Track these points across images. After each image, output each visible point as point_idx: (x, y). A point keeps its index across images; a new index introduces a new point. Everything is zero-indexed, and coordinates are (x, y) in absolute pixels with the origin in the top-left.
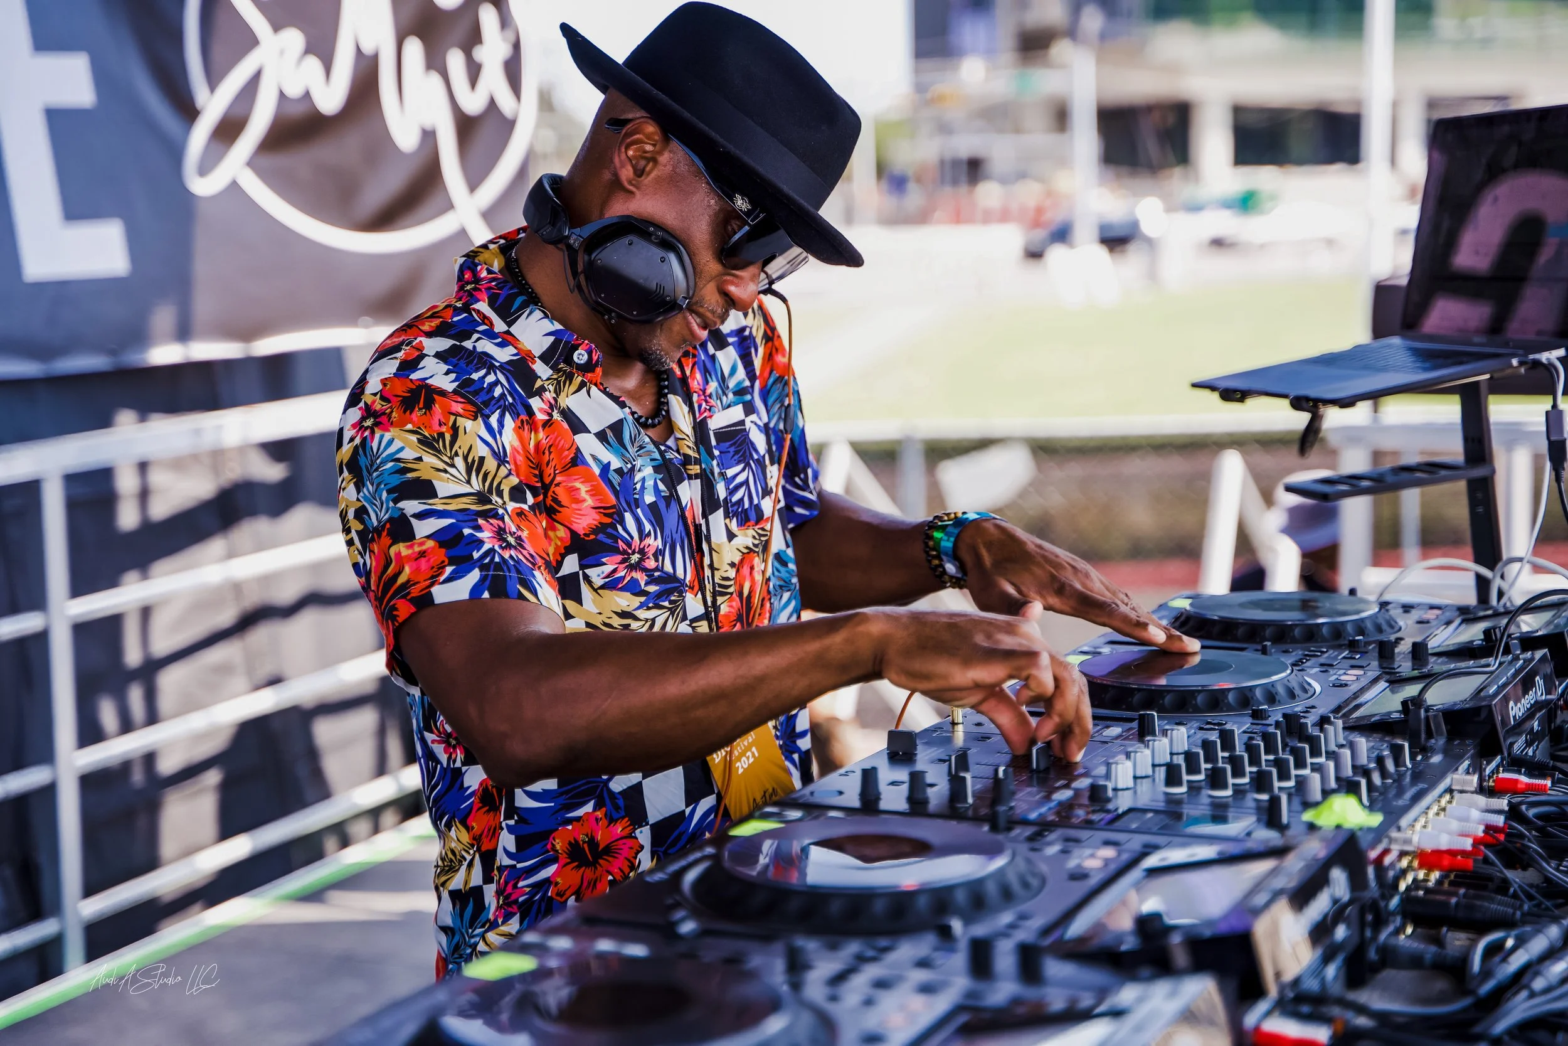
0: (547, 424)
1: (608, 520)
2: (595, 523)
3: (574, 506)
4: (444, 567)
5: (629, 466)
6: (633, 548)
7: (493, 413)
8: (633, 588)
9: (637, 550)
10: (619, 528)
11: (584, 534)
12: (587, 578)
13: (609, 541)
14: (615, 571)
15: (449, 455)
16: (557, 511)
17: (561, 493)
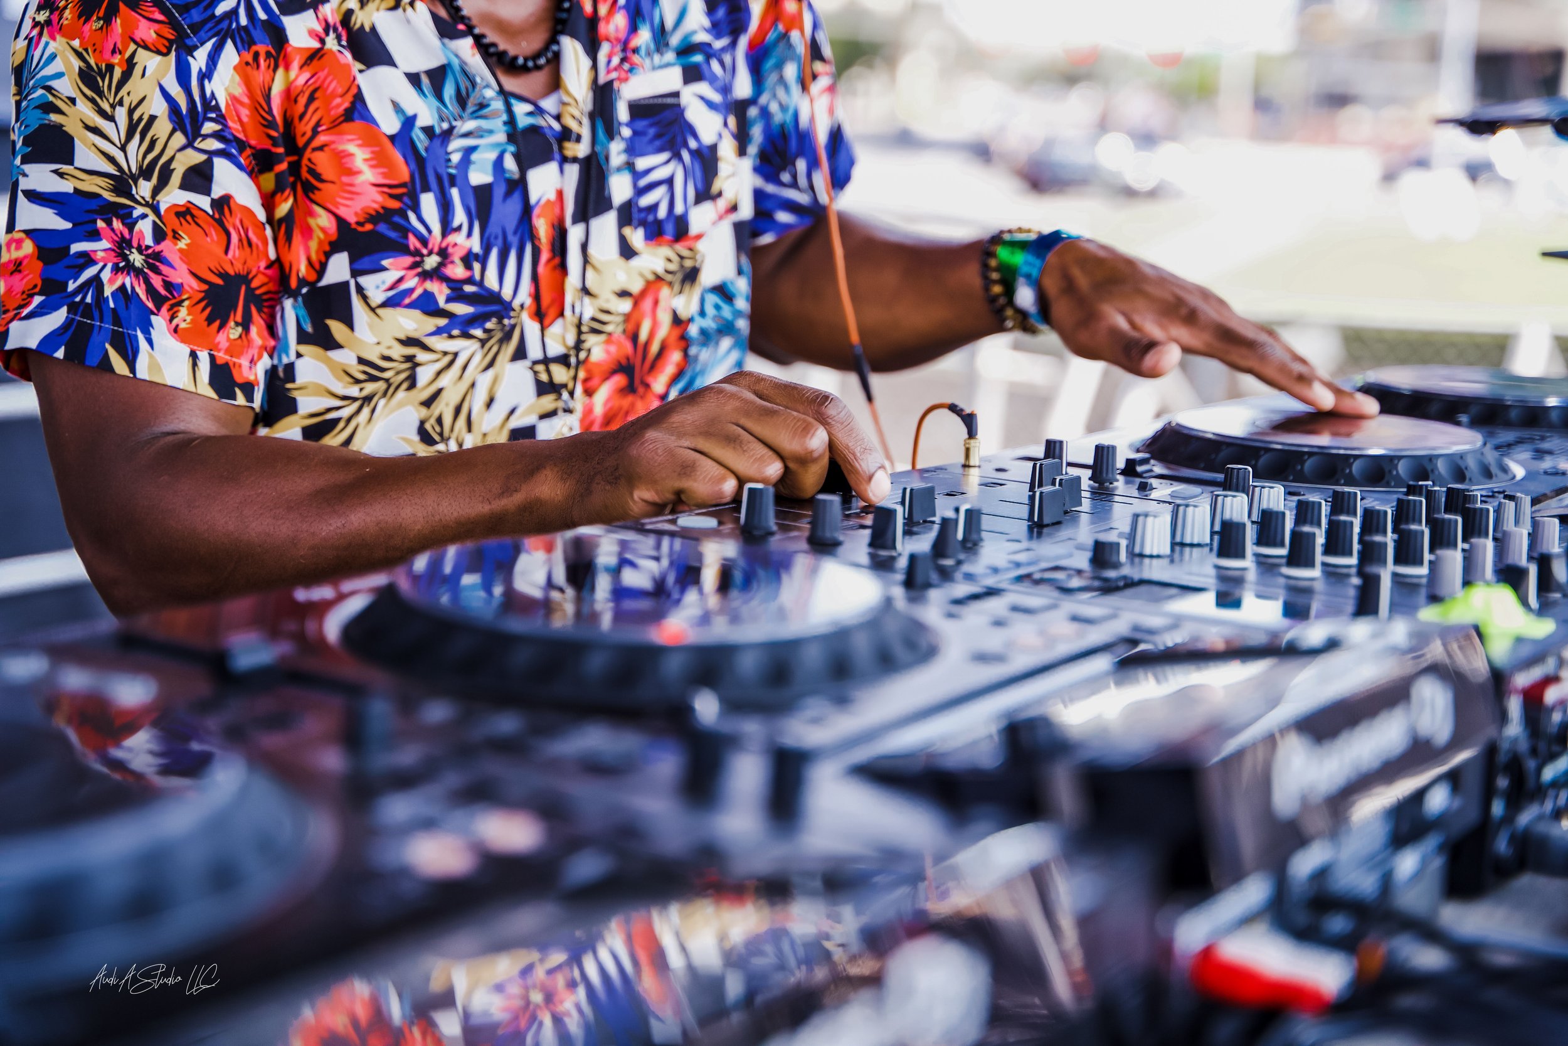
0: (314, 56)
1: (394, 204)
2: (376, 206)
3: (345, 179)
4: (31, 296)
5: (445, 126)
6: (430, 246)
7: (202, 44)
8: (427, 304)
9: (436, 249)
10: (412, 217)
11: (358, 223)
12: (360, 290)
13: (393, 235)
14: (400, 280)
15: (111, 101)
16: (315, 189)
17: (322, 162)
